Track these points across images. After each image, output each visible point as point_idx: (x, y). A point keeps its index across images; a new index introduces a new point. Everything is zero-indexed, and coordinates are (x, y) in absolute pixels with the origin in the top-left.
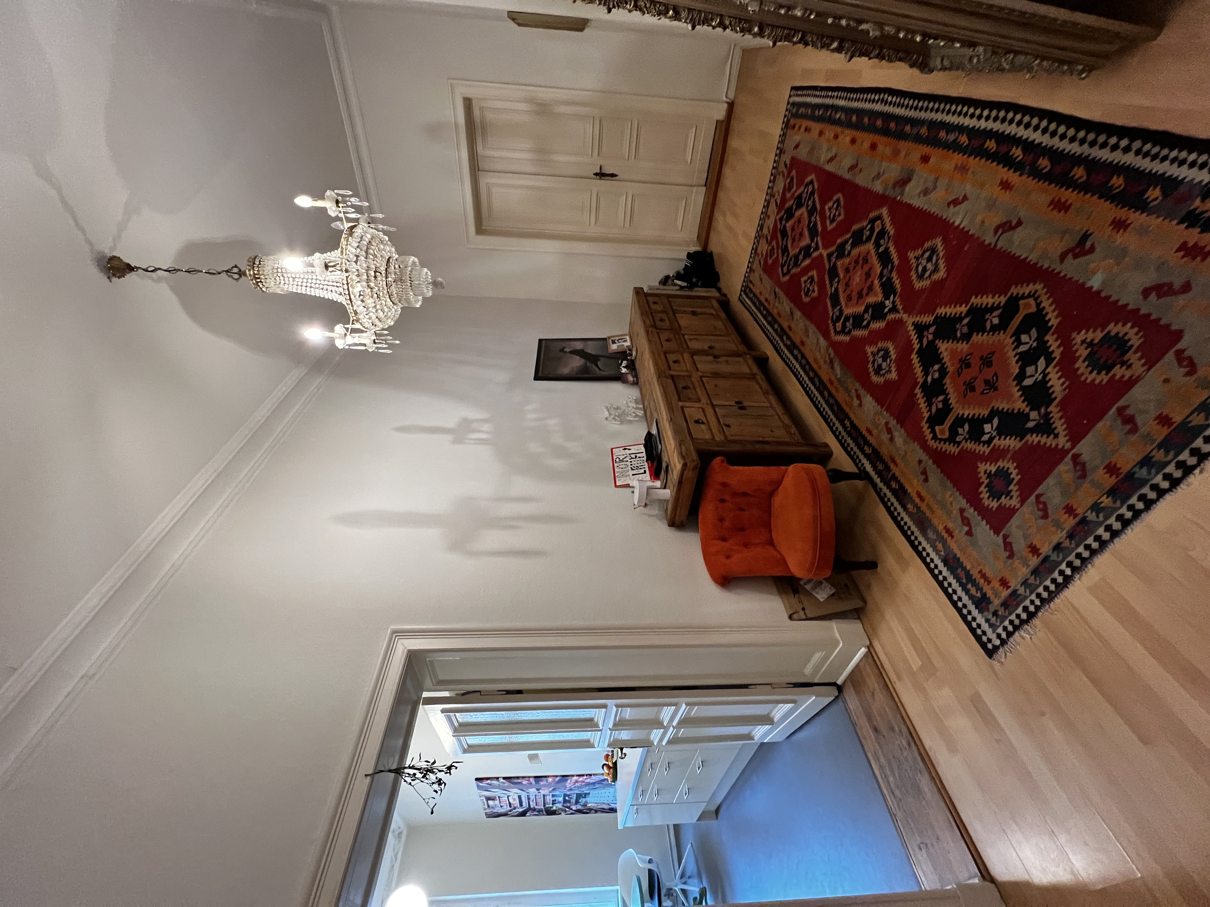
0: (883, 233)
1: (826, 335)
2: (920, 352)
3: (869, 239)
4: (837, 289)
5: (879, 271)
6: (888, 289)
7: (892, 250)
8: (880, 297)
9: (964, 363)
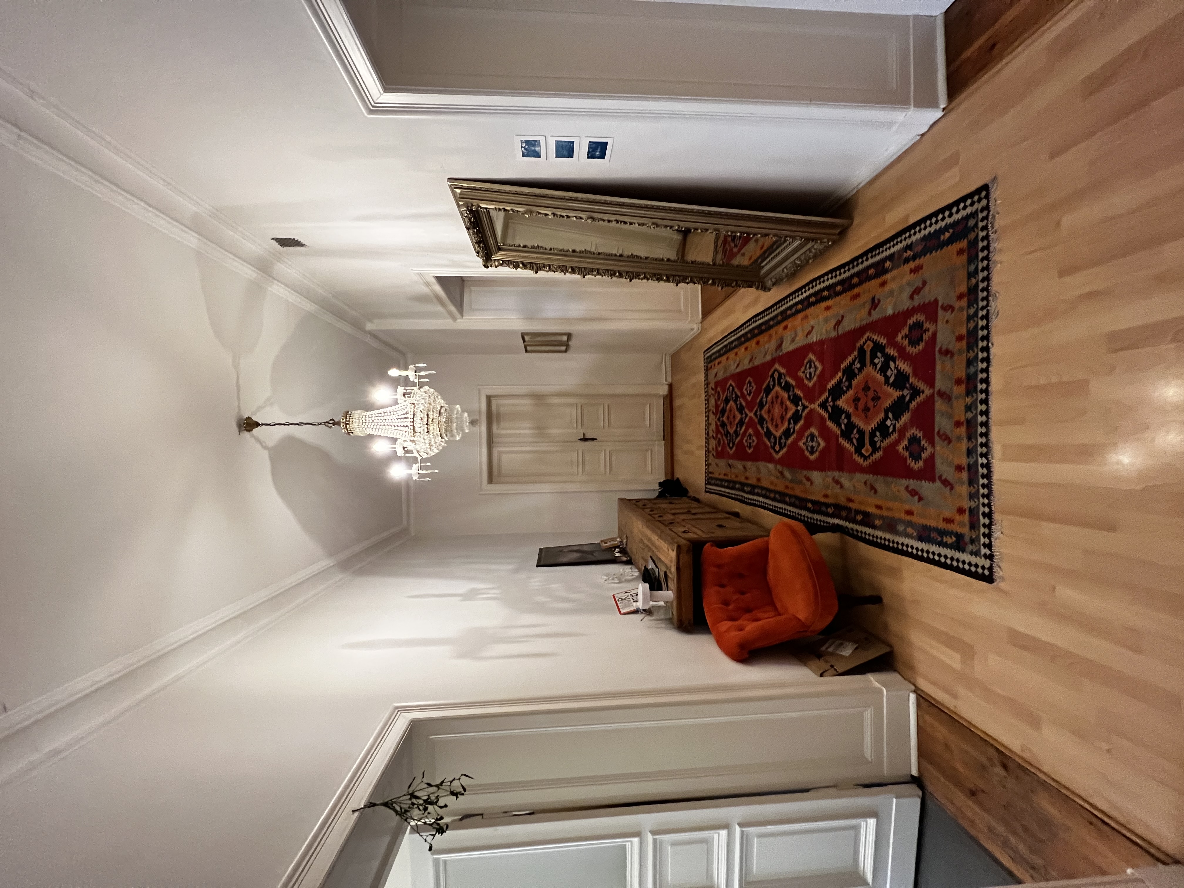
0: (780, 375)
1: (771, 460)
2: (831, 418)
3: (774, 386)
4: (768, 428)
5: (786, 395)
6: (795, 400)
7: (789, 379)
8: (793, 408)
9: (856, 400)
